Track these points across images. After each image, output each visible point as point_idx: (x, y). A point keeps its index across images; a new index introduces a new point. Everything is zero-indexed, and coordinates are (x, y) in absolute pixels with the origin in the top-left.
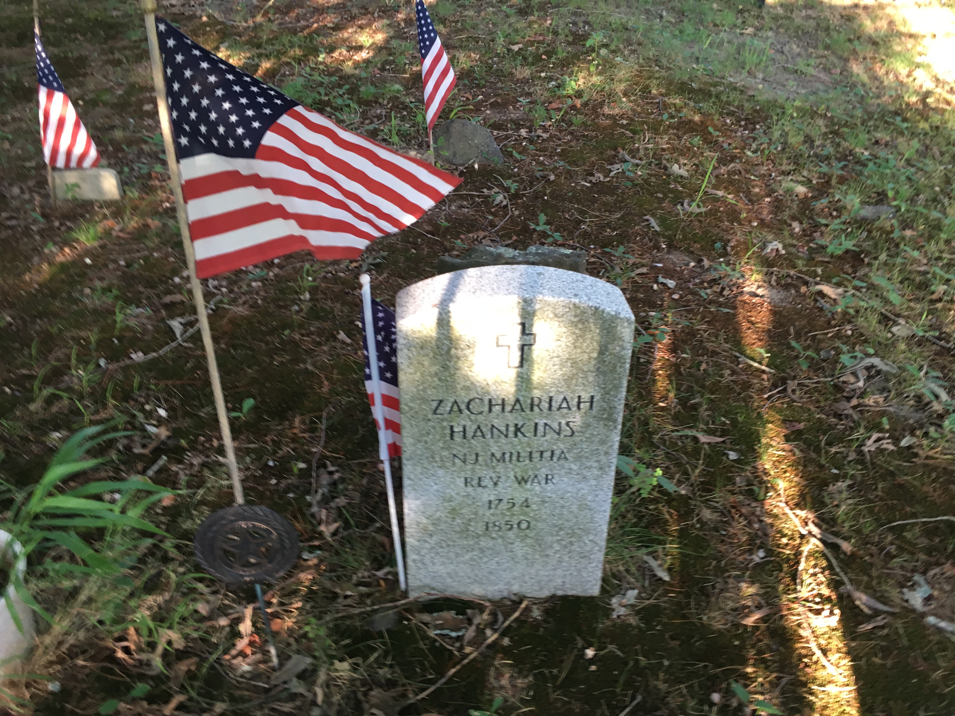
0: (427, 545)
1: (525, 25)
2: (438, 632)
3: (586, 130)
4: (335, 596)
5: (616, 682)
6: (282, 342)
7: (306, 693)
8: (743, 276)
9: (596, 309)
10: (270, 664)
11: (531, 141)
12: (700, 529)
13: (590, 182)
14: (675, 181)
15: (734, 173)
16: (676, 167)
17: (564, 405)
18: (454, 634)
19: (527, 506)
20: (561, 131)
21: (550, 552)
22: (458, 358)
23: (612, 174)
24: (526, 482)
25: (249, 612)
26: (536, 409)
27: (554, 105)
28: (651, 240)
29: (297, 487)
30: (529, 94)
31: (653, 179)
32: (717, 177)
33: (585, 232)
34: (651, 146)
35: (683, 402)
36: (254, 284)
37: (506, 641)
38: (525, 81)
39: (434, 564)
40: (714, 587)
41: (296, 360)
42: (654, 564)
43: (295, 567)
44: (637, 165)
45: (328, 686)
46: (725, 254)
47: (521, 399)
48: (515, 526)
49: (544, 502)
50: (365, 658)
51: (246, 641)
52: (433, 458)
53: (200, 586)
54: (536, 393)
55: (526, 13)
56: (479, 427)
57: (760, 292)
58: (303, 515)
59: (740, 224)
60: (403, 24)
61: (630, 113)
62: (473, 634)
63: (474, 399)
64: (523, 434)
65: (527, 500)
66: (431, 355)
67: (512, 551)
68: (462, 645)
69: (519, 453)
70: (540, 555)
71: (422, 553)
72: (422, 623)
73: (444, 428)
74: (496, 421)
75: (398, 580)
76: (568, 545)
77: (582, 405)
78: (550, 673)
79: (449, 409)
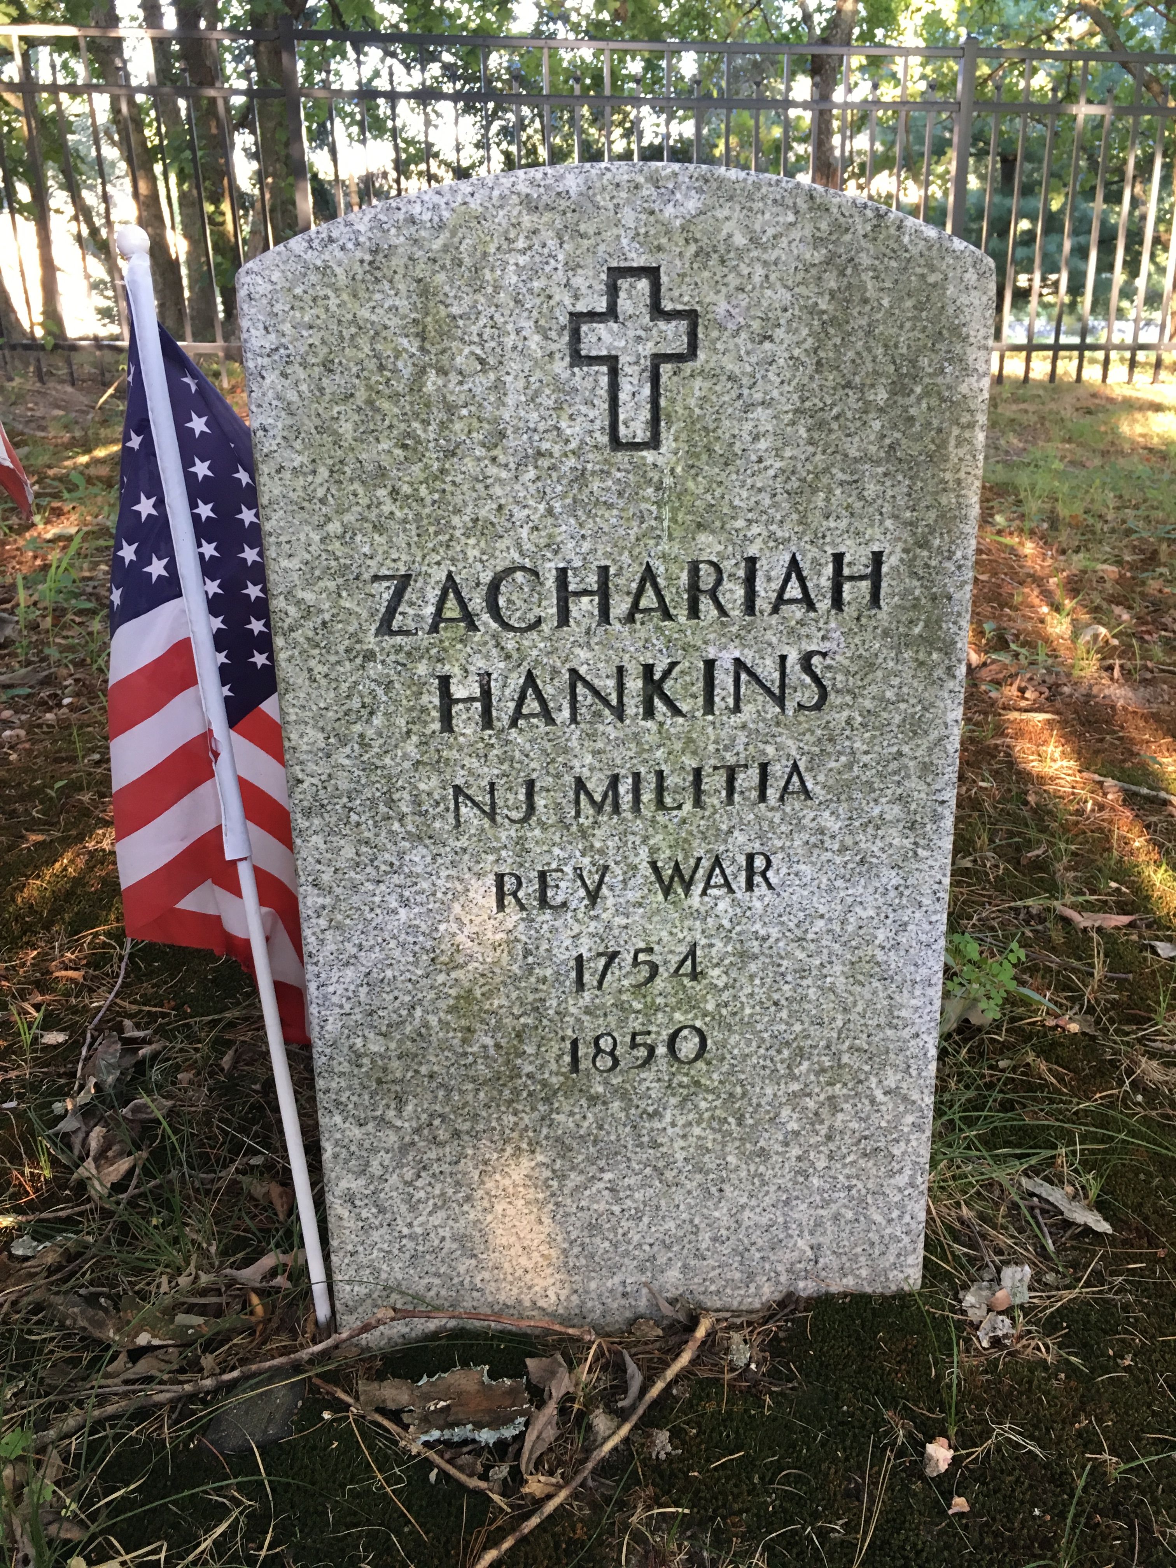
0: (391, 1138)
2: (435, 1434)
4: (102, 1353)
12: (1150, 1105)
17: (794, 591)
18: (486, 1436)
19: (695, 976)
21: (771, 1140)
24: (687, 886)
26: (706, 604)
29: (34, 1087)
35: (1009, 855)
37: (662, 1442)
39: (413, 1207)
47: (659, 568)
48: (661, 1050)
49: (744, 956)
50: (184, 1543)
52: (391, 803)
54: (708, 546)
62: (551, 1433)
63: (510, 571)
64: (669, 702)
65: (692, 953)
66: (361, 395)
67: (655, 1145)
68: (516, 1472)
69: (660, 775)
70: (741, 1153)
71: (375, 1168)
72: (382, 1410)
73: (418, 687)
74: (583, 654)
75: (308, 1293)
76: (825, 1112)
77: (847, 587)
78: (822, 1534)
79: (429, 610)
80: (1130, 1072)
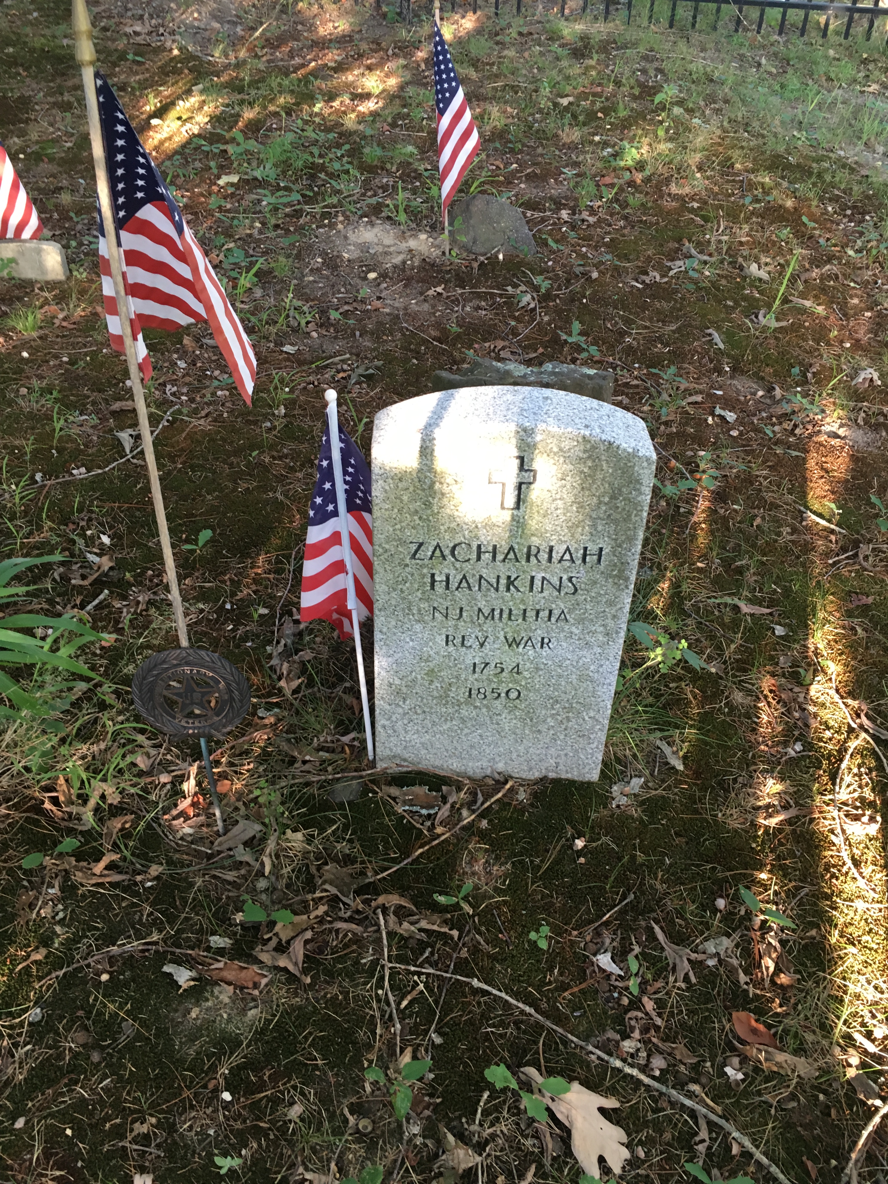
0: (400, 710)
1: (578, 71)
2: (407, 808)
3: (645, 214)
4: (293, 761)
5: (607, 878)
6: (249, 464)
7: (252, 863)
8: (823, 411)
9: (610, 444)
10: (215, 829)
11: (573, 227)
12: (729, 714)
13: (643, 282)
14: (752, 286)
15: (829, 276)
16: (754, 267)
17: (567, 557)
18: (424, 812)
19: (518, 673)
20: (612, 215)
21: (543, 728)
22: (443, 494)
23: (671, 273)
24: (518, 646)
25: (194, 770)
26: (532, 559)
27: (608, 180)
28: (711, 361)
29: (258, 636)
30: (576, 164)
31: (724, 282)
32: (806, 281)
33: (630, 347)
34: (725, 238)
35: (727, 563)
36: (219, 393)
37: (484, 824)
38: (573, 147)
39: (406, 732)
40: (735, 781)
41: (264, 488)
42: (667, 750)
43: (249, 725)
44: (705, 263)
45: (277, 856)
46: (805, 382)
47: (516, 547)
48: (503, 695)
49: (537, 669)
50: (322, 830)
51: (189, 801)
52: (410, 610)
53: (141, 738)
54: (535, 541)
55: (583, 56)
56: (464, 577)
57: (842, 432)
58: (261, 667)
59: (828, 344)
60: (423, 66)
61: (704, 193)
62: (447, 814)
63: (460, 544)
64: (516, 588)
65: (518, 666)
66: (411, 489)
67: (498, 724)
68: (433, 824)
69: (510, 610)
70: (531, 730)
71: (394, 719)
72: (389, 796)
73: (423, 576)
74: (485, 571)
75: (365, 748)
76: (565, 721)
77: (588, 558)
78: (532, 862)
79: (430, 553)
80: (727, 698)
